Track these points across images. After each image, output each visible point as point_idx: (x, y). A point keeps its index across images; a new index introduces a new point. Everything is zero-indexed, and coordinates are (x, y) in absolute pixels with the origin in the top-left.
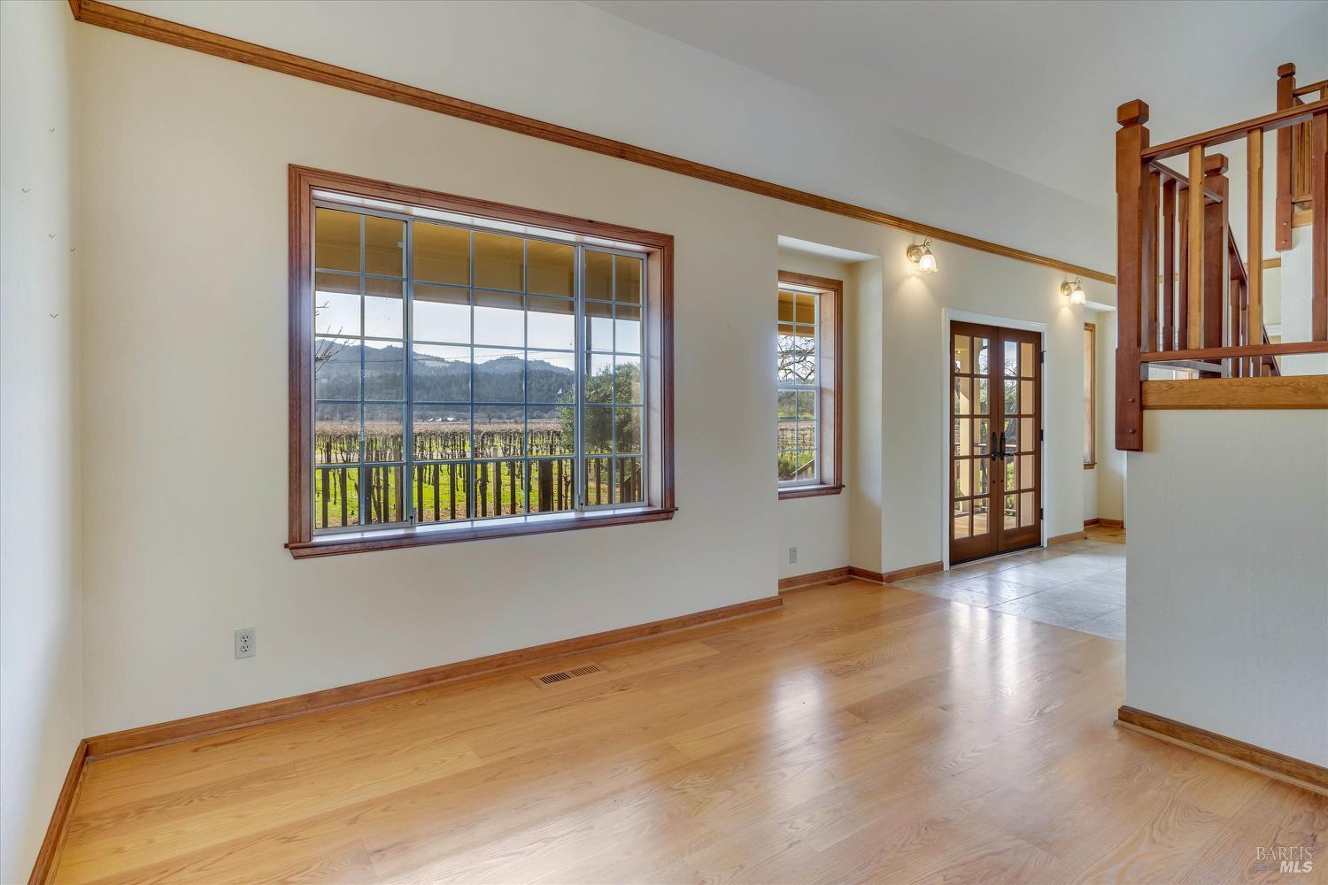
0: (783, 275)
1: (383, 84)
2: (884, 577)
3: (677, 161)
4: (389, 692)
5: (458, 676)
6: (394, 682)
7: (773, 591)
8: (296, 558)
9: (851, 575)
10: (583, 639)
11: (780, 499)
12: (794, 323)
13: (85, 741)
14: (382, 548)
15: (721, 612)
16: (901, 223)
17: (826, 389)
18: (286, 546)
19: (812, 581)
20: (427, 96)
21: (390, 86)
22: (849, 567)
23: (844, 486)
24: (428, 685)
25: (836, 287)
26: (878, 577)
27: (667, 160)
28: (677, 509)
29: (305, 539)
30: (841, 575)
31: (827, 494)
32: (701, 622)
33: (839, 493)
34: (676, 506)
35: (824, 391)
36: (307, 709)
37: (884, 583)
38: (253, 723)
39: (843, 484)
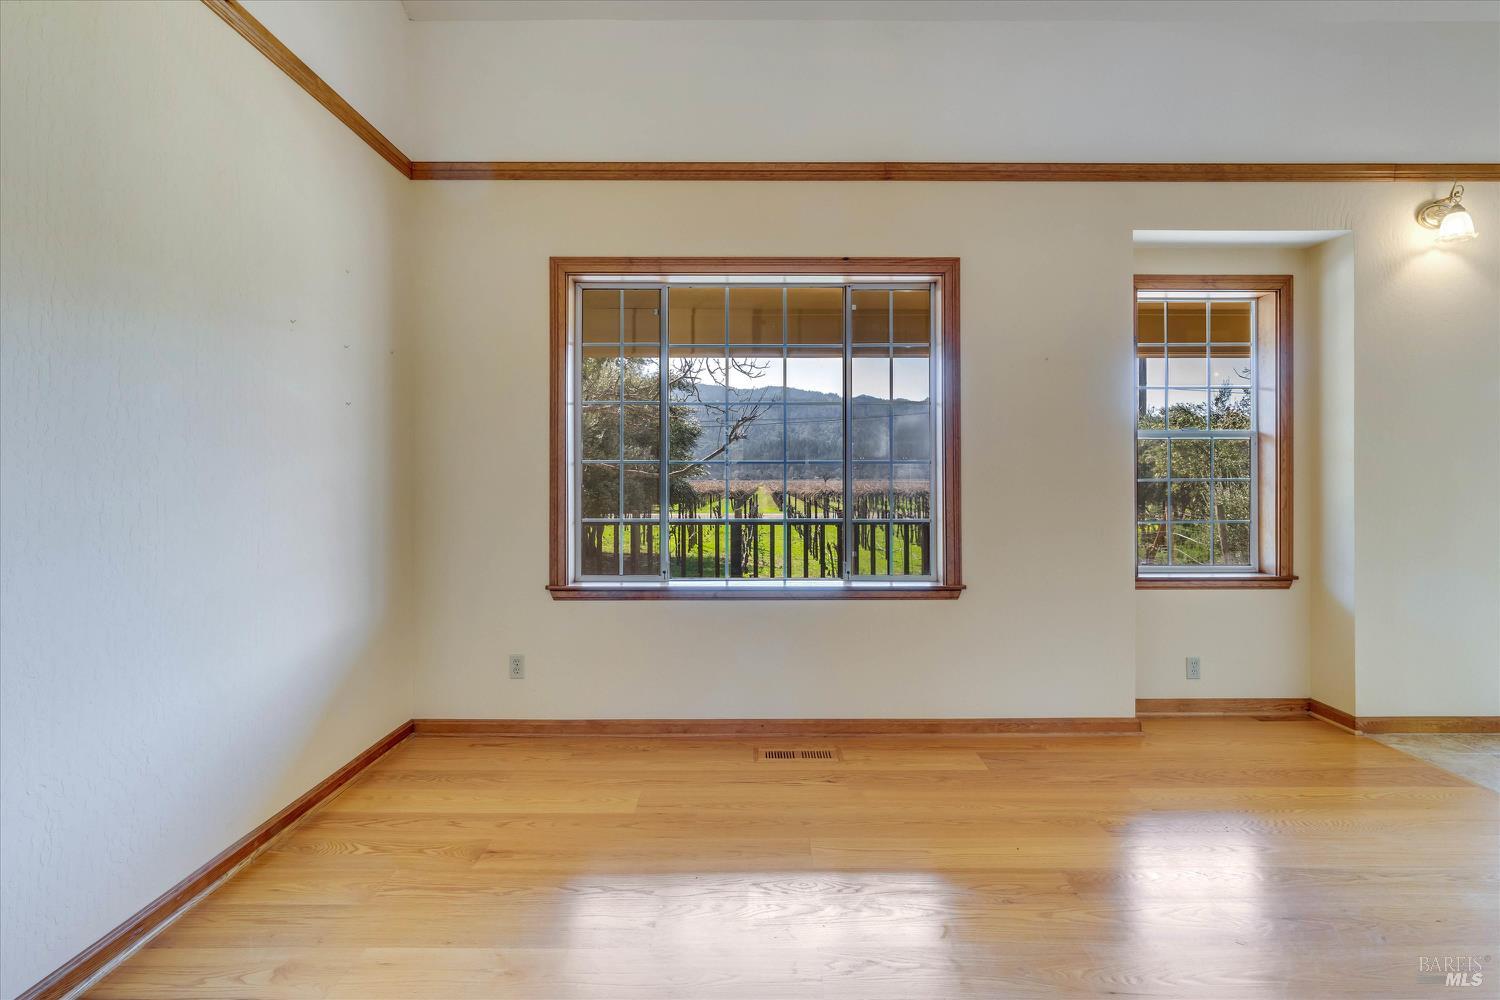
0: (1141, 281)
1: (627, 167)
2: (1359, 723)
3: (963, 168)
4: (630, 733)
5: (696, 732)
6: (636, 726)
7: (1125, 709)
8: (555, 598)
9: (1310, 711)
10: (837, 722)
11: (1137, 588)
12: (1165, 344)
13: (412, 721)
14: (626, 598)
15: (1033, 724)
16: (1397, 171)
17: (1265, 435)
18: (547, 588)
19: (1227, 710)
20: (667, 167)
21: (633, 168)
22: (1309, 699)
23: (1297, 578)
24: (665, 735)
25: (1278, 286)
26: (1349, 721)
27: (949, 169)
28: (965, 587)
29: (561, 583)
30: (1291, 709)
31: (1261, 587)
32: (1001, 731)
33: (1288, 588)
34: (964, 582)
35: (1263, 438)
36: (562, 733)
37: (1357, 732)
38: (521, 735)
39: (1295, 573)
